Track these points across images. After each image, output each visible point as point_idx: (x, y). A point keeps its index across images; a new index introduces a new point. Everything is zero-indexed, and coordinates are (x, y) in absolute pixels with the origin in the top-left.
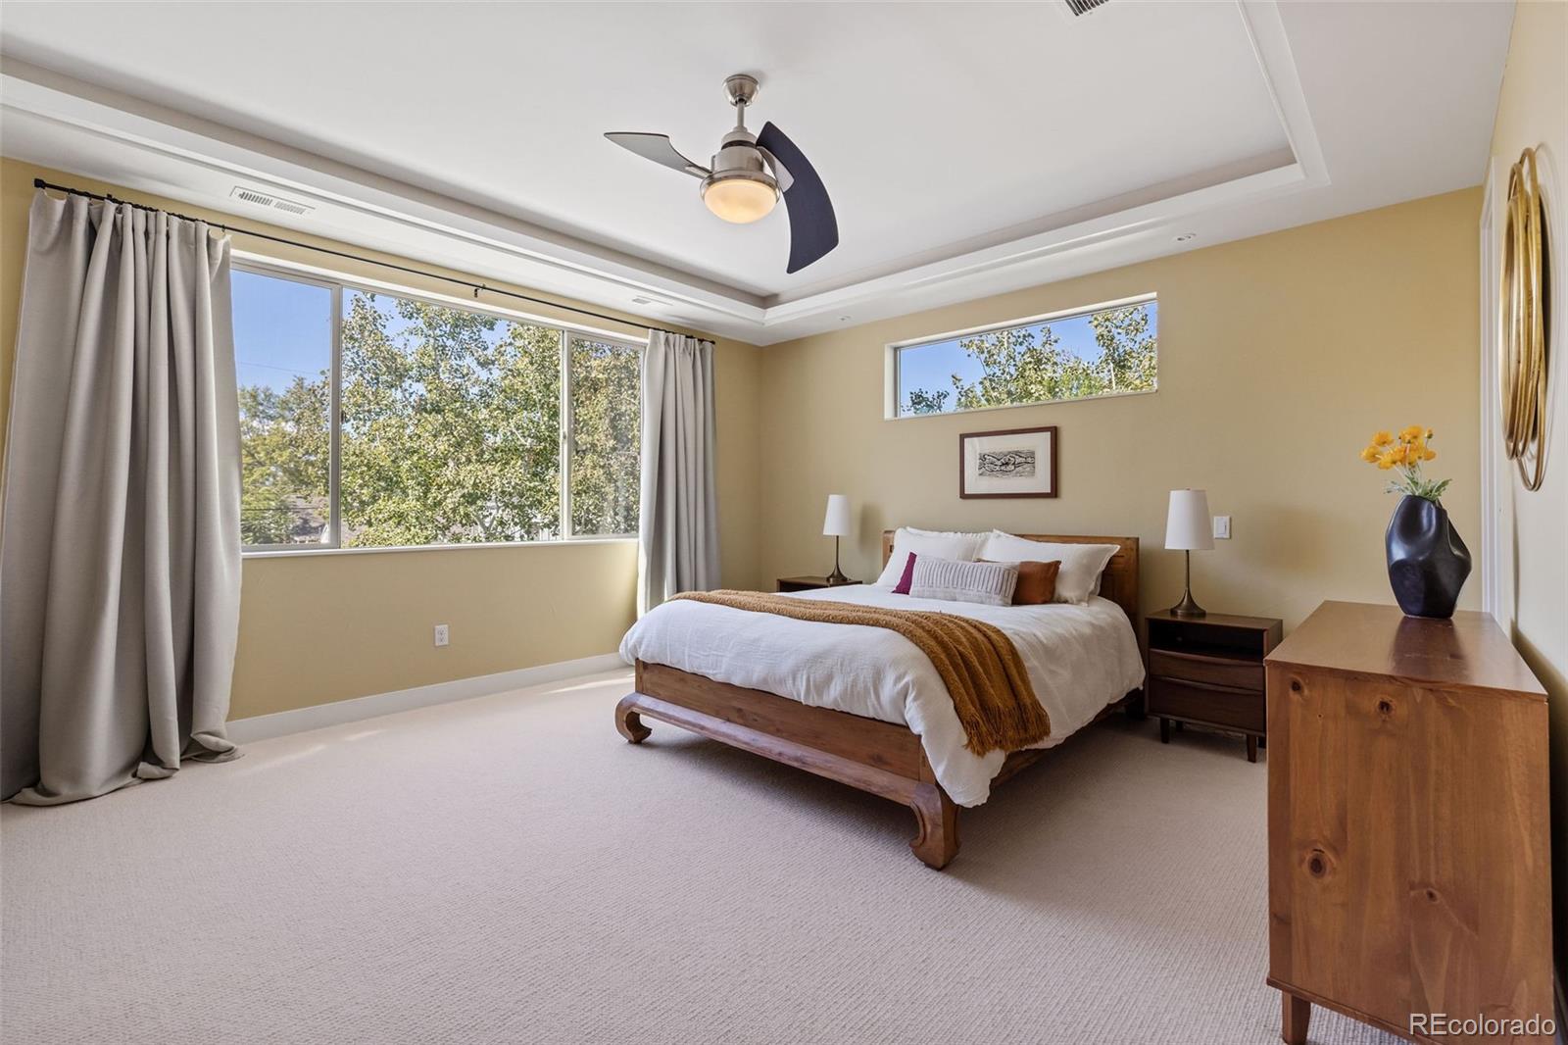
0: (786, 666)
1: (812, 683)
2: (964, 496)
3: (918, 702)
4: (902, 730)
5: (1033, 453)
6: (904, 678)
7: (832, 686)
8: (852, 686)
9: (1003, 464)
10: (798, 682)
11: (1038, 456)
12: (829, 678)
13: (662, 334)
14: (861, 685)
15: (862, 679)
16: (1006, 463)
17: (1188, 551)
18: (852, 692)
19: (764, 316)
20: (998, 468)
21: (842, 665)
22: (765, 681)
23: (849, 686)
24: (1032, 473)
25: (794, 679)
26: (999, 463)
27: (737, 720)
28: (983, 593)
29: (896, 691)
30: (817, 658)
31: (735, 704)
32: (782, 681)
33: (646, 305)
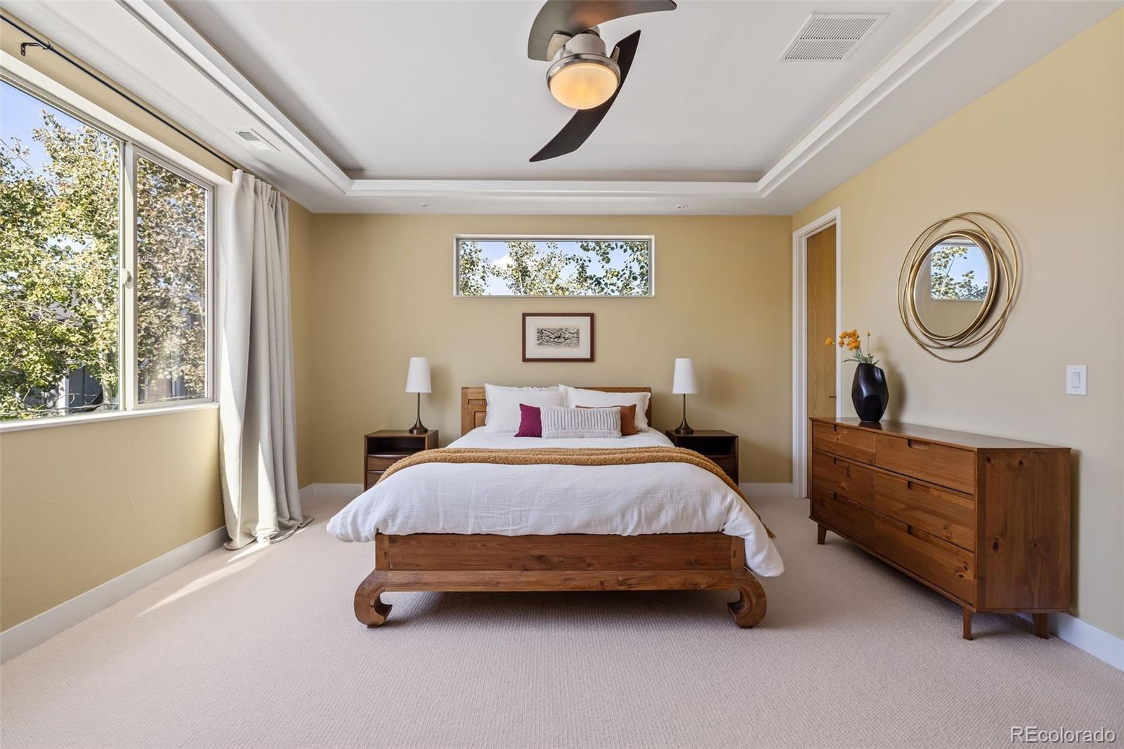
0: (613, 507)
1: (643, 516)
2: (525, 360)
3: (743, 511)
4: (717, 536)
5: (578, 330)
6: (727, 498)
7: (664, 513)
8: (683, 512)
9: (556, 337)
10: (628, 517)
11: (581, 333)
12: (660, 508)
13: (251, 178)
14: (690, 509)
15: (691, 504)
16: (558, 337)
17: (684, 395)
18: (682, 515)
19: (351, 185)
20: (552, 340)
21: (671, 496)
22: (588, 524)
23: (680, 511)
24: (577, 344)
25: (623, 516)
26: (553, 336)
27: (539, 567)
28: (606, 431)
29: (724, 507)
30: (648, 494)
31: (537, 552)
32: (609, 519)
33: (252, 142)
